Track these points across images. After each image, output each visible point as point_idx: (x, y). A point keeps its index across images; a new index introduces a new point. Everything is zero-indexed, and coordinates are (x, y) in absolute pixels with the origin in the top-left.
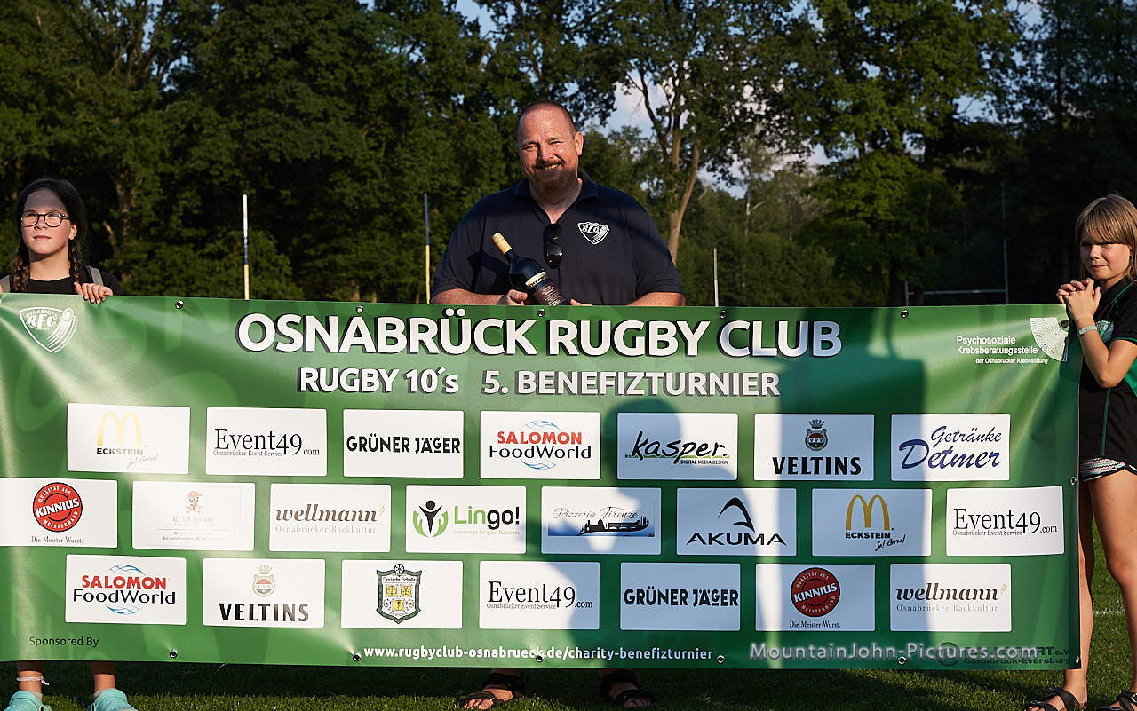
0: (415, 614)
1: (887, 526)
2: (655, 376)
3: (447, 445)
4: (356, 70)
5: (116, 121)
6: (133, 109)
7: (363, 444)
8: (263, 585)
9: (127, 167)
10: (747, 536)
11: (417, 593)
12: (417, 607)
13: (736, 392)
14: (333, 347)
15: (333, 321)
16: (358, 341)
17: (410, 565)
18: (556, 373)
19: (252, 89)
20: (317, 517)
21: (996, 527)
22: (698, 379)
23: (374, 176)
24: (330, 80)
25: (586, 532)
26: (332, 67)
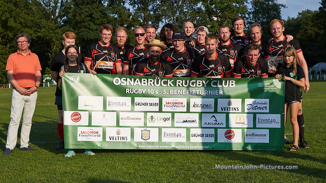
0: (149, 139)
1: (244, 122)
2: (198, 91)
3: (155, 104)
4: (103, 19)
5: (51, 31)
6: (55, 29)
7: (139, 104)
8: (118, 133)
9: (53, 41)
10: (216, 123)
11: (149, 135)
12: (149, 137)
13: (214, 94)
14: (132, 85)
15: (133, 79)
16: (137, 83)
17: (148, 129)
18: (178, 90)
19: (81, 24)
20: (129, 119)
21: (266, 122)
22: (206, 92)
24: (98, 22)
25: (183, 122)
26: (98, 19)
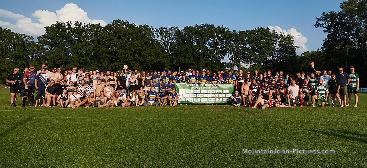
23: (195, 65)
